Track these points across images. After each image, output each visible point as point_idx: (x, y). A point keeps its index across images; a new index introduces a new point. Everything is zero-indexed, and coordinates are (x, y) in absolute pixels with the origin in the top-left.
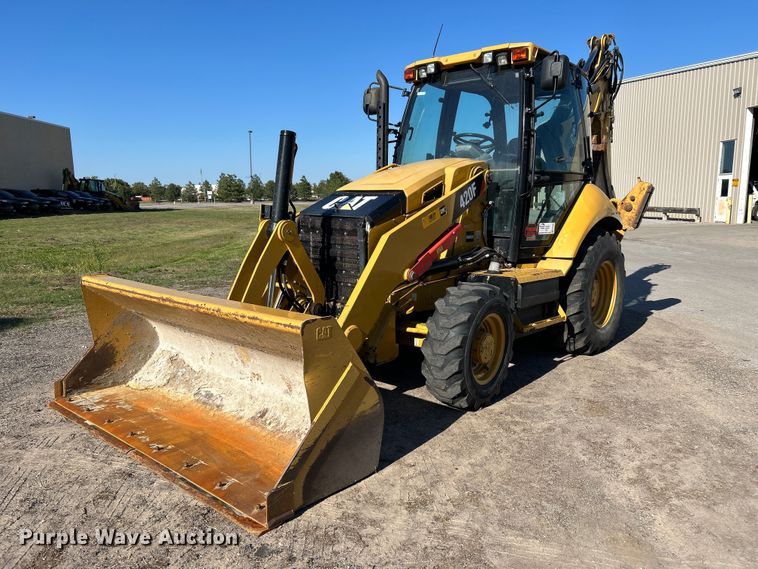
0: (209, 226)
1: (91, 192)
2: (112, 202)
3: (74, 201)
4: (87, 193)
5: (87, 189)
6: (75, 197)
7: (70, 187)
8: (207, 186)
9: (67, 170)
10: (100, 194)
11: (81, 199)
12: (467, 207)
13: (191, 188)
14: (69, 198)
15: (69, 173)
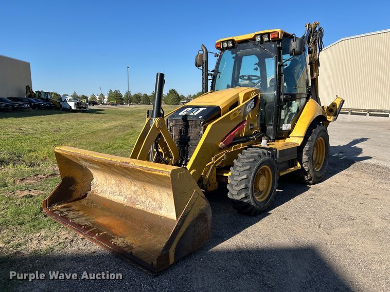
0: (114, 120)
1: (42, 99)
2: (54, 105)
3: (33, 104)
4: (40, 100)
5: (39, 97)
6: (33, 102)
7: (30, 96)
8: (102, 96)
9: (28, 86)
10: (47, 100)
11: (37, 103)
12: (250, 112)
13: (94, 97)
14: (30, 102)
15: (29, 88)
